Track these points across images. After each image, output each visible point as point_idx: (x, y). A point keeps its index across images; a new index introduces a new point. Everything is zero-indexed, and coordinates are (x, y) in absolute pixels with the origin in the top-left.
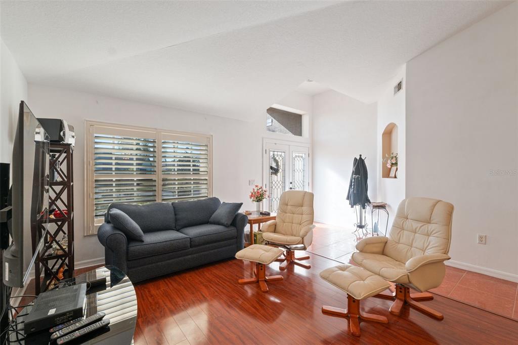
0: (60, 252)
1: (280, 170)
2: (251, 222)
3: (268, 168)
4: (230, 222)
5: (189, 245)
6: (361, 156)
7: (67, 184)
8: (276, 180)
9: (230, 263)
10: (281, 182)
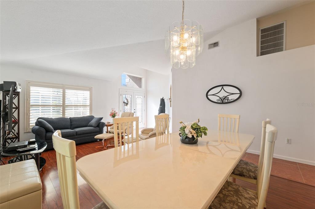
0: (14, 136)
1: (129, 104)
2: (107, 126)
3: (122, 102)
4: (96, 125)
5: (75, 134)
6: (163, 97)
7: (18, 108)
8: (126, 108)
9: (96, 142)
10: (129, 109)
